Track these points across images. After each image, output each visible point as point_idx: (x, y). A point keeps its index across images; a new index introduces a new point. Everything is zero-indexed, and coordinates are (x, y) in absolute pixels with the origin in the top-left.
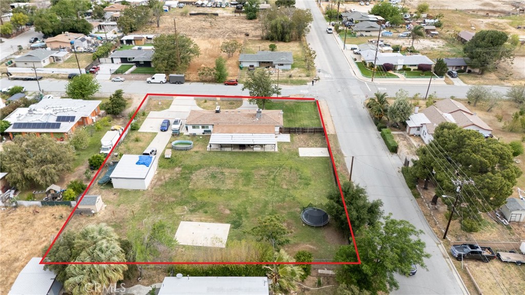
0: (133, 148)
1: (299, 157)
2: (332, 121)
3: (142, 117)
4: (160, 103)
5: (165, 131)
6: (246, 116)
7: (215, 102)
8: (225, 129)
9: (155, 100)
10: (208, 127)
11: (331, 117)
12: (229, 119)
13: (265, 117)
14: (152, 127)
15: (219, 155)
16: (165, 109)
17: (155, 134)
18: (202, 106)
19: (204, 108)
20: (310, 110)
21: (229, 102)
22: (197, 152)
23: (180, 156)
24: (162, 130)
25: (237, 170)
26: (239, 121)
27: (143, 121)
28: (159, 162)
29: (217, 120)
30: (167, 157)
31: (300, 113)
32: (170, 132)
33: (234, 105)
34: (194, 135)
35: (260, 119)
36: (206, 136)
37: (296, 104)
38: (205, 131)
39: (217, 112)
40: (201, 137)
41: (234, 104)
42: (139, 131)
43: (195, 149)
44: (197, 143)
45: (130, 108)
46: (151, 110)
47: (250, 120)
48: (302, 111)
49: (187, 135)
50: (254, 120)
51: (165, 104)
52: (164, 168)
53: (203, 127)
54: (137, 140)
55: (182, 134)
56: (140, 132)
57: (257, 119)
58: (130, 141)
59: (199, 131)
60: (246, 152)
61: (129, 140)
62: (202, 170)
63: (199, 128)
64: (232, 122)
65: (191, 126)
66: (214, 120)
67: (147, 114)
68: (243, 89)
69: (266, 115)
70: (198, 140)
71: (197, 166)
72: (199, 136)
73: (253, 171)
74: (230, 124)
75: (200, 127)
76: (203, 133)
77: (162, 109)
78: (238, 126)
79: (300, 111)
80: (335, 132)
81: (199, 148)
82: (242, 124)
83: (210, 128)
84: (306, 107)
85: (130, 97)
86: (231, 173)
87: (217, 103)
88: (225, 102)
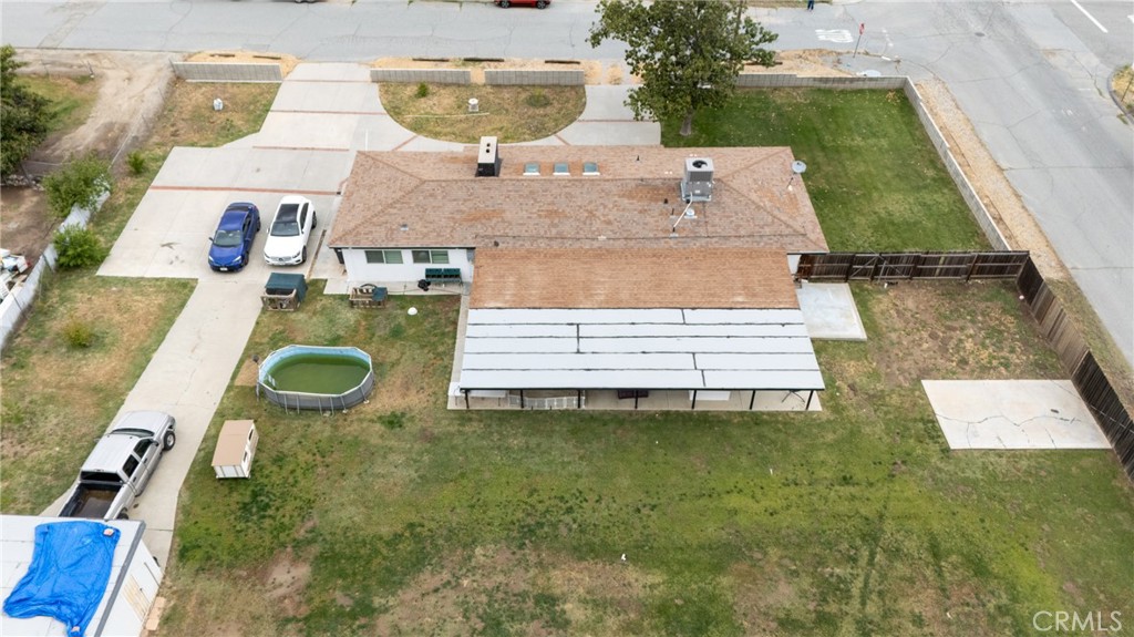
0: (50, 399)
1: (946, 450)
2: (1018, 196)
3: (131, 183)
4: (218, 103)
5: (234, 269)
6: (630, 196)
7: (463, 93)
8: (537, 276)
9: (198, 86)
10: (446, 254)
11: (1001, 170)
12: (551, 214)
13: (726, 199)
14: (169, 245)
15: (515, 443)
16: (240, 135)
17: (185, 287)
18: (409, 118)
19: (418, 127)
20: (891, 131)
21: (524, 96)
22: (393, 421)
23: (303, 457)
24: (216, 269)
25: (632, 574)
26: (597, 225)
27: (132, 206)
28: (184, 510)
29: (488, 216)
30: (230, 473)
31: (854, 153)
32: (256, 278)
33: (549, 110)
34: (378, 298)
35: (701, 208)
36: (439, 298)
37: (821, 99)
38: (430, 273)
39: (487, 170)
40: (412, 311)
41: (547, 103)
42: (103, 271)
43: (387, 401)
44: (394, 355)
45: (82, 129)
46: (176, 139)
47: (654, 217)
48: (858, 141)
49: (343, 298)
50: (678, 221)
51: (243, 108)
52: (208, 565)
53: (420, 255)
54: (81, 342)
55: (318, 285)
56: (106, 281)
57: (690, 213)
58: (44, 345)
59: (403, 275)
60: (651, 417)
61: (39, 338)
62: (428, 579)
63: (400, 261)
64: (567, 228)
65: (362, 255)
66: (473, 219)
67: (153, 165)
68: (595, 40)
69: (730, 189)
70: (397, 333)
71: (398, 537)
72: (405, 300)
73: (725, 581)
74: (555, 245)
75: (407, 256)
76: (423, 285)
77: (229, 133)
78: (601, 254)
79: (848, 142)
80: (1062, 267)
81: (406, 387)
82: (619, 244)
83: (457, 260)
84: (872, 119)
85: (85, 71)
86: (598, 603)
87: (473, 101)
88: (506, 94)
